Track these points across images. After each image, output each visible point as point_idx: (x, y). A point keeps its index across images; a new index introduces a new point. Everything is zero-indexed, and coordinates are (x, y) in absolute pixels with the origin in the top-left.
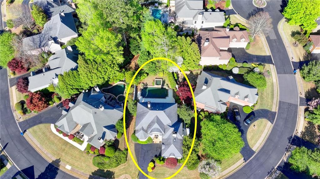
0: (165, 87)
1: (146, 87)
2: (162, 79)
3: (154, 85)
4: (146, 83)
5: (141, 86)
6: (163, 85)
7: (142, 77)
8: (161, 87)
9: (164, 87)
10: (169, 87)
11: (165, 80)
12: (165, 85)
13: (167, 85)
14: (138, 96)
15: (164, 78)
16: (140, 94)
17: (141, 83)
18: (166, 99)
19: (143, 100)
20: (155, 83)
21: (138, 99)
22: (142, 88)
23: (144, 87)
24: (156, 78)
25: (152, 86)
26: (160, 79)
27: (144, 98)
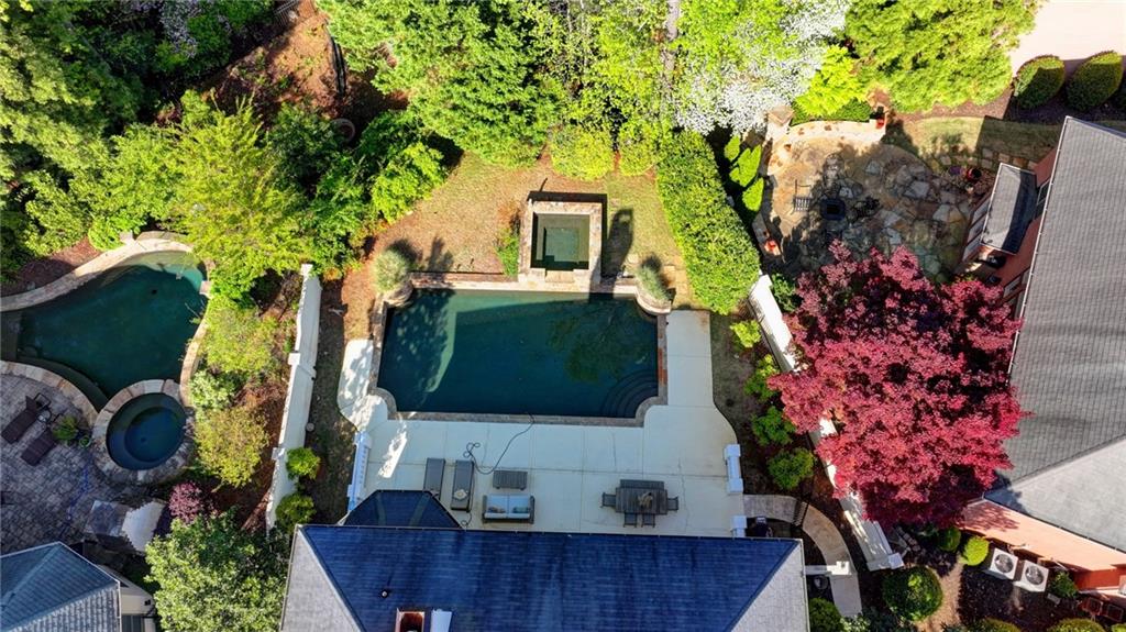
2: (601, 199)
3: (511, 272)
4: (437, 246)
5: (377, 285)
6: (609, 269)
8: (585, 290)
9: (620, 290)
10: (667, 287)
11: (629, 212)
12: (626, 274)
13: (650, 273)
14: (348, 395)
15: (617, 195)
16: (373, 362)
17: (379, 246)
18: (642, 425)
19: (394, 435)
20: (529, 243)
21: (343, 424)
22: (391, 302)
23: (417, 284)
24: (537, 189)
25: (496, 280)
26: (578, 205)
27: (405, 418)
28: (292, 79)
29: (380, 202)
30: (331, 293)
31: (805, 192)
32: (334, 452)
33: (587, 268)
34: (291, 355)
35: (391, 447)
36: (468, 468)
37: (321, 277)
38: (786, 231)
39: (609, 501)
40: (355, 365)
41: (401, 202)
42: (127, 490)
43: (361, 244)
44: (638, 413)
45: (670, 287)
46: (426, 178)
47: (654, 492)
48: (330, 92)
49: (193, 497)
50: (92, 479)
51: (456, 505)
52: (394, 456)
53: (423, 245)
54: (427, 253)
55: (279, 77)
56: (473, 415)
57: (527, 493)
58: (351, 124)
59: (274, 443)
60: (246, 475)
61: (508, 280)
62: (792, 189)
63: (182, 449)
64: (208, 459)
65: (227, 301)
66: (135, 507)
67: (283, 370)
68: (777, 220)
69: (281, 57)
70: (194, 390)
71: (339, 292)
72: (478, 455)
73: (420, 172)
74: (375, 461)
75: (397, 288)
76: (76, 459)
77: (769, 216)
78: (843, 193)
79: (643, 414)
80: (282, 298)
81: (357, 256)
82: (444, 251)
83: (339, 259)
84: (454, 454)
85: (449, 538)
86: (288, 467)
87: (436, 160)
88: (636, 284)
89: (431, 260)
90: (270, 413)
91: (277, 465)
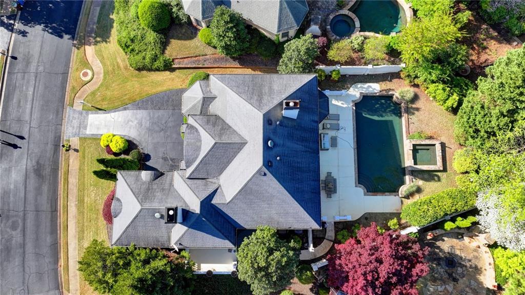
0: (409, 183)
1: (403, 110)
2: (445, 170)
3: (410, 137)
4: (418, 109)
5: (401, 90)
6: (415, 173)
7: (441, 86)
8: (406, 166)
9: (407, 178)
10: (409, 196)
11: (439, 180)
12: (414, 180)
13: (414, 189)
14: (359, 86)
15: (448, 177)
16: (371, 93)
17: (416, 89)
18: (356, 186)
19: (346, 102)
20: (422, 143)
21: (349, 86)
22: (394, 97)
23: (402, 105)
24: (446, 145)
25: (406, 132)
26: (441, 161)
27: (353, 106)
28: (485, 48)
29: (432, 87)
30: (396, 75)
31: (458, 252)
32: (339, 84)
33: (415, 164)
34: (372, 65)
35: (342, 102)
36: (337, 128)
37: (401, 71)
38: (439, 243)
39: (329, 174)
40: (370, 87)
41: (434, 94)
42: (324, 24)
43: (416, 83)
44: (360, 185)
45: (410, 197)
46: (445, 102)
47: (333, 190)
48: (481, 63)
49: (323, 43)
50: (326, 13)
51: (325, 125)
52: (339, 103)
53: (418, 104)
54: (414, 106)
55: (485, 43)
56: (355, 128)
57: (330, 148)
58: (468, 73)
59: (342, 64)
60: (331, 58)
61: (407, 136)
62: (459, 248)
63: (338, 37)
64: (335, 46)
65: (389, 41)
66: (319, 28)
67: (366, 64)
68: (443, 240)
69: (495, 43)
70: (357, 37)
71: (396, 78)
72: (341, 131)
73: (447, 99)
74: (338, 98)
75: (399, 97)
76: (332, 7)
77: (445, 237)
78: (459, 269)
79: (360, 187)
80: (392, 59)
81: (411, 82)
82: (416, 112)
83: (409, 76)
84: (341, 123)
85: (316, 118)
86: (334, 71)
87: (453, 105)
88: (410, 183)
89: (412, 108)
90: (351, 62)
91: (334, 67)
